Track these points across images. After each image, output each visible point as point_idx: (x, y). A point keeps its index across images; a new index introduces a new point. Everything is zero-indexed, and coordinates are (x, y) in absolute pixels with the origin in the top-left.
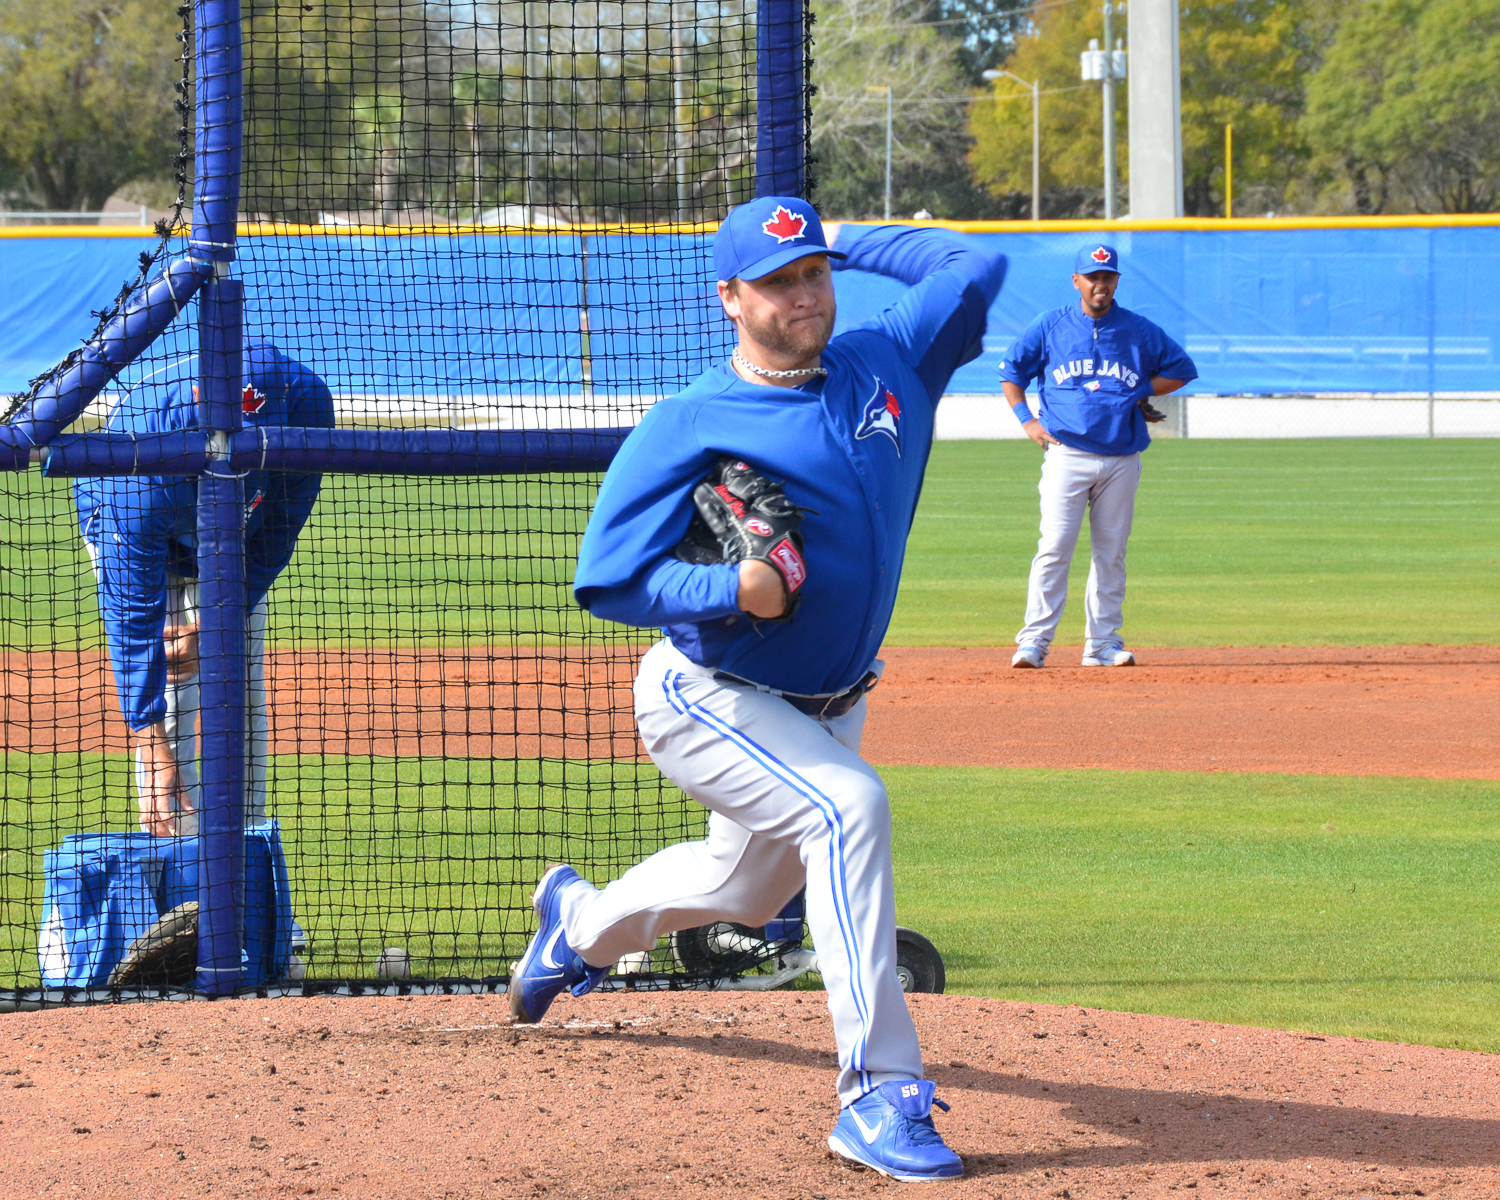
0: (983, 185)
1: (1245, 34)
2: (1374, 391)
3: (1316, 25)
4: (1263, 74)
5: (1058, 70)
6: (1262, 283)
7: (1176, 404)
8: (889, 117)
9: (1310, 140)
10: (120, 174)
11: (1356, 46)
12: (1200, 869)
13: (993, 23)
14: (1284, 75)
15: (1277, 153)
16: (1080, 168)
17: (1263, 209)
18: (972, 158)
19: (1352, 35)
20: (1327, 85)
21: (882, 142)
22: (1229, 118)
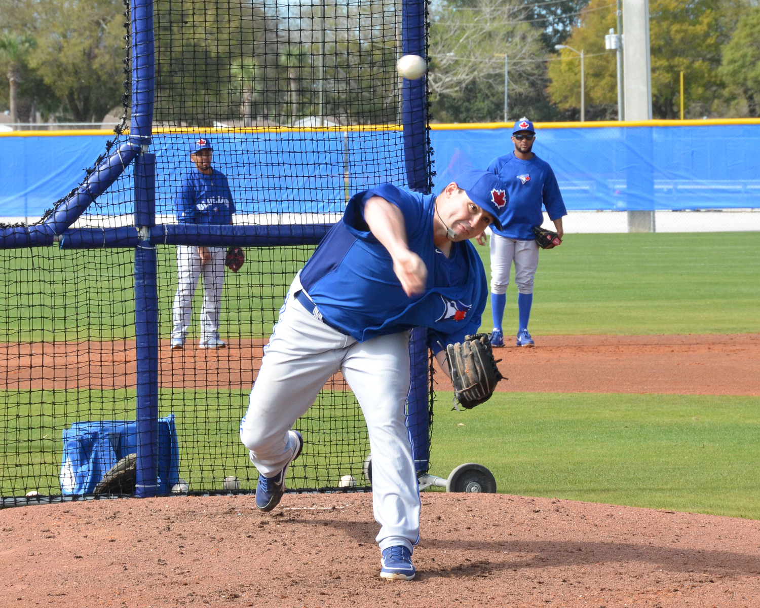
0: (555, 104)
1: (690, 25)
2: (753, 208)
3: (727, 20)
4: (699, 45)
5: (593, 45)
6: (693, 153)
7: (649, 215)
8: (506, 69)
9: (724, 78)
10: (111, 103)
11: (748, 31)
12: (629, 438)
13: (561, 20)
14: (710, 46)
15: (707, 86)
16: (605, 94)
17: (701, 115)
18: (550, 90)
19: (746, 25)
20: (733, 51)
21: (503, 82)
22: (682, 68)
